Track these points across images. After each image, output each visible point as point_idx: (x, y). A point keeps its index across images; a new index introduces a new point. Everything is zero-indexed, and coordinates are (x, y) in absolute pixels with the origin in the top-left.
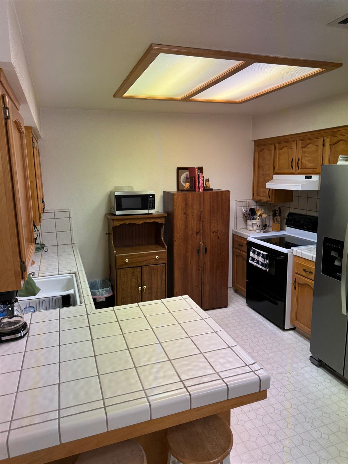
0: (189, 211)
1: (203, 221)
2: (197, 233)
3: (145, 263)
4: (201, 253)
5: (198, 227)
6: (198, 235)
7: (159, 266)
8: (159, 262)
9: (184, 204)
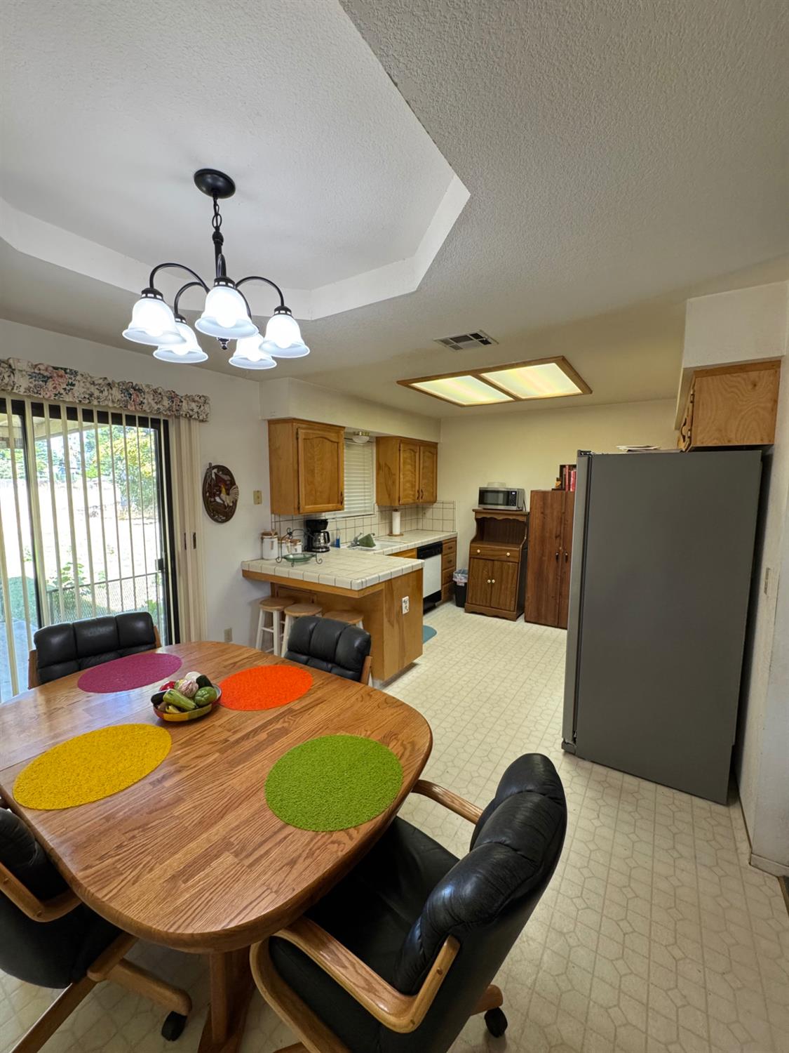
0: (548, 511)
1: (565, 524)
2: (556, 537)
3: (496, 558)
4: (560, 560)
5: (559, 529)
6: (558, 539)
7: (511, 564)
8: (511, 559)
9: (542, 503)
